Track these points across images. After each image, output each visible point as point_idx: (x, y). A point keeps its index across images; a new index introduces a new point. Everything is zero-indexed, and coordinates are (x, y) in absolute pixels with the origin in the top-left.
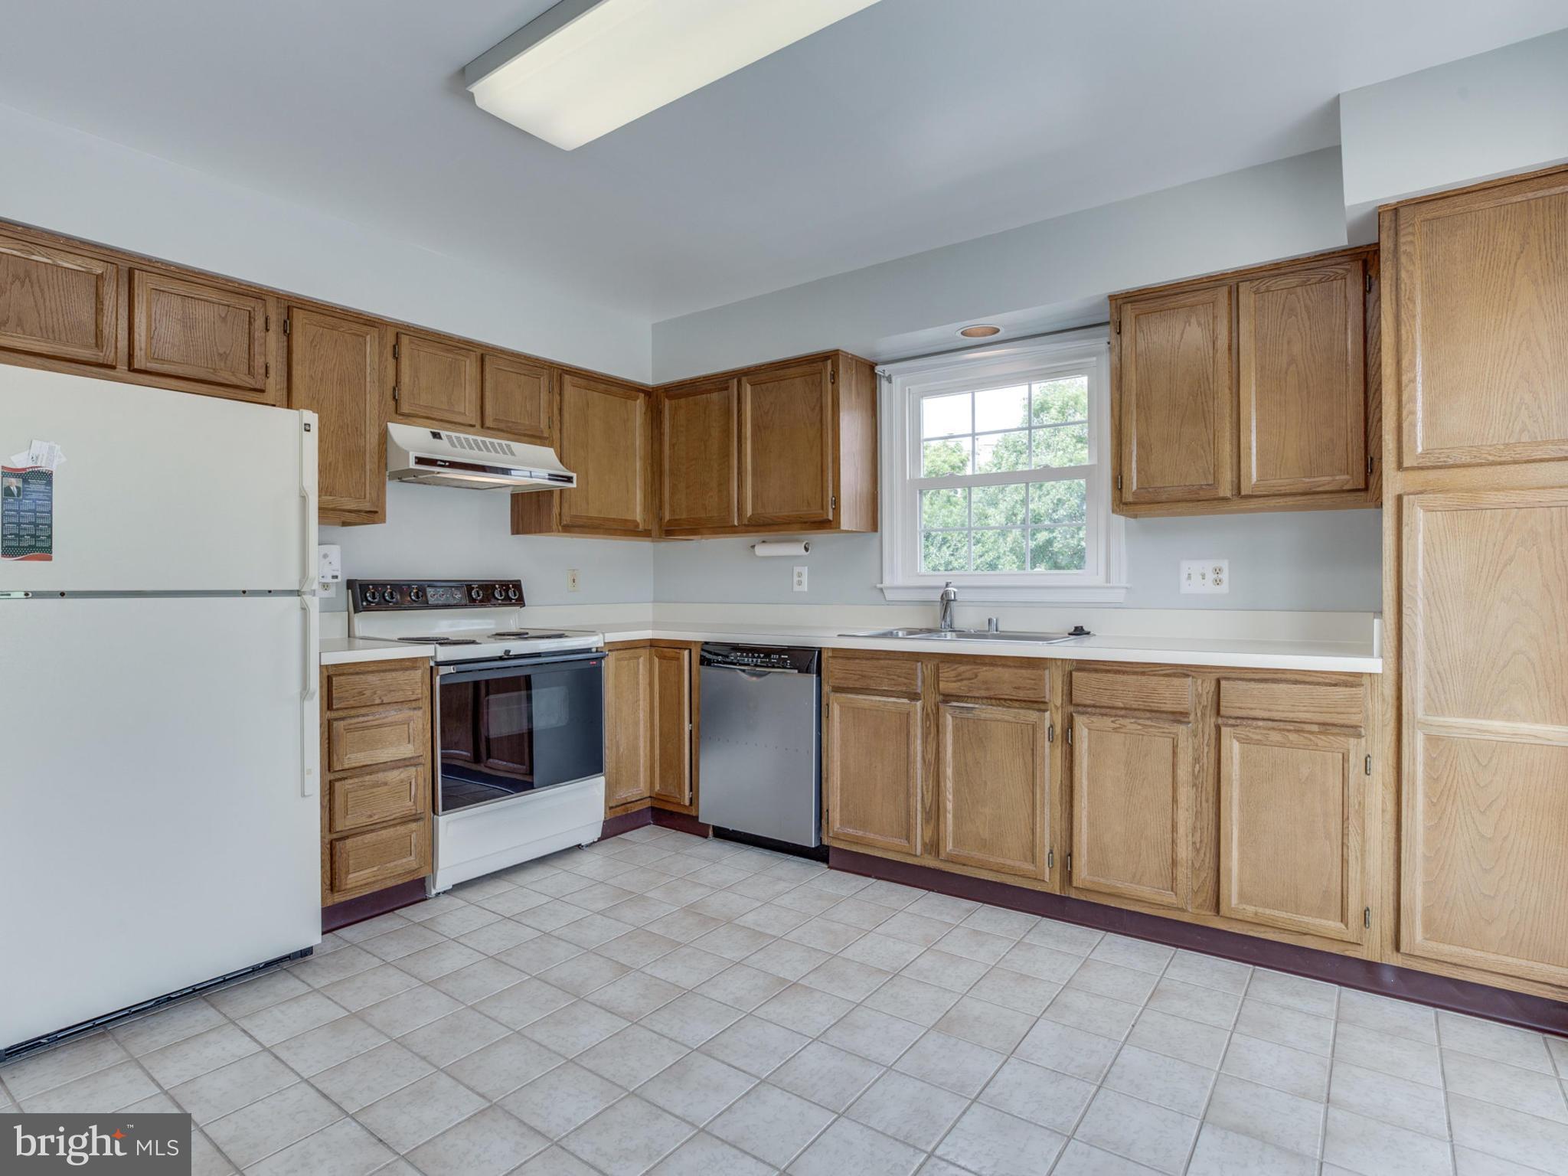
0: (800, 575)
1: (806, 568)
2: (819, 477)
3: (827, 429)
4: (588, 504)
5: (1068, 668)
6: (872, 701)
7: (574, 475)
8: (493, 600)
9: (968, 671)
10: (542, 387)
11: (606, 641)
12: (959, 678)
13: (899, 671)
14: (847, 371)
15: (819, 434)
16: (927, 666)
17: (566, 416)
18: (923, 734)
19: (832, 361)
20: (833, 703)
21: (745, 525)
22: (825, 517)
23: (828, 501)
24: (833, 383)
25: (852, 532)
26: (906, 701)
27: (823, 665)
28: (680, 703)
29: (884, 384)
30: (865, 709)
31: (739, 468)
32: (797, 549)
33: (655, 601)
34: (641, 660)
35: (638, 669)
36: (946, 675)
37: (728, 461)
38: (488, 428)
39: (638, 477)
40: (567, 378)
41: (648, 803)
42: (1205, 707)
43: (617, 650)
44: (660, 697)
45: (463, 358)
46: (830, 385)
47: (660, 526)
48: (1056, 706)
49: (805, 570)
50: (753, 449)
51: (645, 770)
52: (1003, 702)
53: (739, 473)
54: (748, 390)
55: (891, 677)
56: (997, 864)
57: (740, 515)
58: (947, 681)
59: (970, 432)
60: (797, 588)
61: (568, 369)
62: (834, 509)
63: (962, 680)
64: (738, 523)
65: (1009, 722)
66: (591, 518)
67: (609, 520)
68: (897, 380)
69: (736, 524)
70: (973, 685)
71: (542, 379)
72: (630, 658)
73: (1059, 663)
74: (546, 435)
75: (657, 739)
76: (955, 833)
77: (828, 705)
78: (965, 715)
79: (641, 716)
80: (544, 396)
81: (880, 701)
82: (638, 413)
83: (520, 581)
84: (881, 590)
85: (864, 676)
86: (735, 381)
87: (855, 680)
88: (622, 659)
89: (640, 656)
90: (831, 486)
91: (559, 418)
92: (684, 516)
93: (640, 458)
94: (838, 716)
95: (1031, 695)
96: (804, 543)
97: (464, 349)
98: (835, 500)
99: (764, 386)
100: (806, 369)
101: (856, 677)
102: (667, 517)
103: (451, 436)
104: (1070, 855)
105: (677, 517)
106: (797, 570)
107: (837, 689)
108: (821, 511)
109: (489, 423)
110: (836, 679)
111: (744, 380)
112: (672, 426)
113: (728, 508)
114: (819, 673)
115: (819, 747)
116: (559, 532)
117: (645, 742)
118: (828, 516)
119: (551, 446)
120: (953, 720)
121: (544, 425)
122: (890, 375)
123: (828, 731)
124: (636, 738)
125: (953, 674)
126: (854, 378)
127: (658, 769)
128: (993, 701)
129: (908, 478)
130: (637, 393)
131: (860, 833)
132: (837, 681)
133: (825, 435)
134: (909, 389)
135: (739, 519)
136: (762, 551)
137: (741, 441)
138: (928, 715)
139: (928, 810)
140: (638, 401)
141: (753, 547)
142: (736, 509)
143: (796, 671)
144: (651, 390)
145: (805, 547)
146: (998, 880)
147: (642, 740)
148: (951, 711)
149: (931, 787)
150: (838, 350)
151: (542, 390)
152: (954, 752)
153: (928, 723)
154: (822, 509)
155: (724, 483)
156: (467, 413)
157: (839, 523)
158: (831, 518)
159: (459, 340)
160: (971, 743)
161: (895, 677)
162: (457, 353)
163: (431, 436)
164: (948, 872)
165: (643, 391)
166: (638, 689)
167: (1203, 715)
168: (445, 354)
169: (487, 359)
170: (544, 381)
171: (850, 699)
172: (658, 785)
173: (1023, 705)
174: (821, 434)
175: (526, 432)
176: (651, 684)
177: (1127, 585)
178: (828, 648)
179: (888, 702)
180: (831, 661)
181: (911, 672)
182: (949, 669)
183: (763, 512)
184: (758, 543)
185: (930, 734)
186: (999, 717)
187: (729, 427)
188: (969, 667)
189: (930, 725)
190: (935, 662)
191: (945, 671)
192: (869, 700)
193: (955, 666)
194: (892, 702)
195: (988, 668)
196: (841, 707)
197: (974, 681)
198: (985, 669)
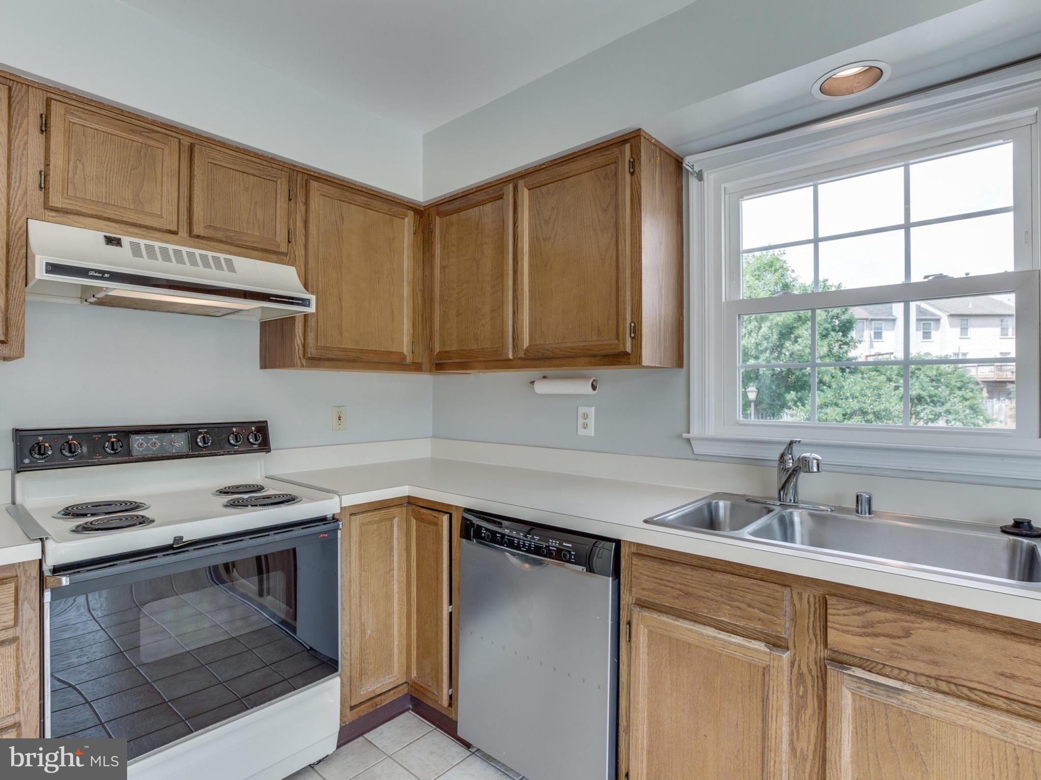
0: (585, 416)
1: (593, 408)
2: (614, 296)
3: (625, 235)
4: (341, 334)
6: (701, 634)
7: (313, 298)
8: (227, 446)
9: (887, 621)
10: (279, 191)
11: (343, 506)
12: (871, 630)
13: (750, 596)
14: (650, 160)
15: (614, 241)
16: (800, 594)
17: (312, 228)
18: (791, 704)
19: (631, 146)
20: (638, 624)
21: (521, 359)
22: (621, 349)
23: (624, 330)
24: (632, 174)
25: (655, 367)
26: (760, 646)
27: (623, 564)
28: (438, 579)
29: (693, 183)
30: (689, 644)
31: (515, 291)
32: (584, 388)
33: (433, 437)
34: (396, 521)
35: (392, 532)
36: (842, 619)
37: (502, 282)
38: (198, 237)
39: (405, 304)
40: (314, 184)
41: (404, 690)
43: (363, 512)
44: (418, 567)
45: (159, 145)
46: (628, 176)
47: (430, 360)
49: (592, 411)
50: (531, 265)
51: (400, 653)
52: (967, 693)
53: (515, 297)
54: (525, 195)
55: (736, 604)
57: (515, 346)
58: (844, 631)
59: (812, 237)
60: (581, 431)
61: (316, 174)
62: (633, 338)
63: (876, 635)
64: (513, 355)
65: (983, 734)
66: (345, 350)
67: (367, 351)
68: (710, 177)
69: (511, 357)
70: (901, 649)
71: (279, 182)
72: (380, 521)
74: (283, 249)
75: (414, 616)
77: (629, 623)
78: (881, 697)
79: (395, 587)
80: (282, 203)
81: (715, 638)
82: (406, 233)
83: (266, 421)
84: (688, 440)
85: (688, 594)
86: (511, 186)
87: (674, 597)
88: (370, 523)
89: (394, 517)
90: (629, 308)
91: (304, 232)
92: (454, 348)
93: (408, 283)
94: (646, 645)
96: (591, 380)
97: (157, 132)
98: (634, 327)
99: (544, 189)
100: (598, 159)
101: (676, 592)
102: (437, 349)
103: (139, 244)
105: (447, 349)
106: (582, 410)
107: (643, 605)
108: (616, 342)
109: (198, 230)
110: (644, 589)
111: (521, 183)
112: (444, 247)
113: (502, 337)
114: (616, 573)
115: (615, 682)
116: (302, 366)
117: (400, 618)
118: (625, 347)
119: (291, 263)
120: (854, 701)
121: (281, 236)
122: (701, 171)
123: (629, 666)
124: (389, 615)
125: (858, 620)
126: (657, 173)
127: (415, 652)
129: (724, 300)
130: (405, 211)
132: (644, 593)
133: (621, 241)
134: (725, 188)
135: (514, 352)
136: (542, 388)
137: (517, 257)
138: (801, 675)
140: (406, 220)
141: (532, 383)
142: (510, 340)
143: (584, 569)
144: (422, 209)
145: (592, 385)
147: (396, 616)
148: (853, 685)
150: (640, 129)
151: (279, 197)
152: (856, 755)
153: (802, 689)
154: (618, 338)
155: (498, 307)
156: (164, 216)
157: (640, 357)
158: (629, 350)
159: (155, 121)
161: (743, 606)
162: (148, 137)
163: (103, 241)
165: (410, 208)
166: (391, 556)
168: (131, 137)
169: (197, 149)
170: (282, 187)
171: (665, 623)
172: (415, 672)
173: (1020, 709)
174: (617, 242)
175: (256, 245)
176: (408, 549)
178: (630, 543)
179: (730, 643)
180: (635, 561)
181: (771, 602)
182: (846, 612)
183: (542, 343)
184: (539, 379)
185: (805, 707)
186: (961, 720)
187: (503, 243)
188: (890, 615)
189: (806, 691)
190: (818, 592)
191: (838, 614)
192: (696, 632)
193: (861, 609)
194: (735, 644)
195: (934, 624)
196: (650, 633)
197: (903, 641)
198: (926, 624)
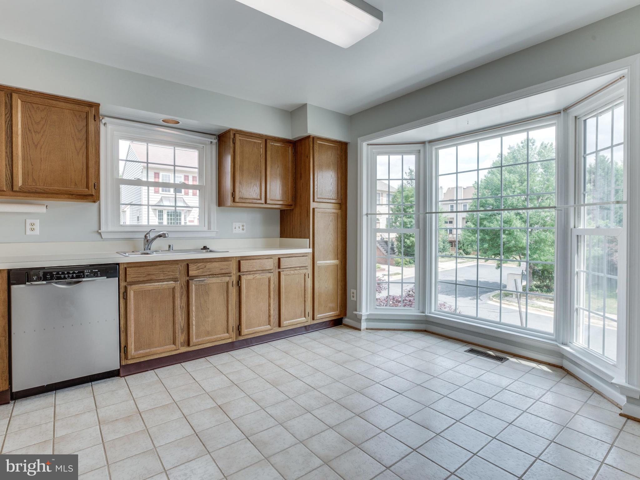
0: (33, 224)
5: (238, 260)
6: (154, 285)
9: (202, 265)
12: (198, 269)
13: (168, 269)
16: (181, 265)
18: (180, 295)
19: (95, 109)
20: (130, 291)
21: (15, 191)
22: (89, 193)
23: (92, 185)
24: (95, 121)
26: (172, 282)
27: (121, 272)
29: (102, 126)
30: (150, 290)
36: (192, 268)
42: (275, 267)
48: (234, 274)
52: (214, 276)
54: (19, 103)
55: (165, 273)
56: (215, 338)
58: (192, 271)
62: (95, 189)
63: (199, 269)
64: (7, 189)
65: (219, 283)
69: (5, 189)
70: (204, 271)
73: (235, 258)
76: (196, 333)
77: (125, 292)
78: (201, 283)
81: (159, 285)
84: (100, 233)
85: (149, 275)
87: (144, 277)
95: (227, 271)
100: (74, 107)
101: (144, 275)
104: (240, 325)
106: (29, 221)
107: (132, 283)
111: (15, 95)
114: (118, 276)
118: (92, 193)
120: (195, 287)
122: (106, 123)
123: (125, 306)
125: (195, 267)
128: (211, 276)
131: (148, 350)
133: (90, 147)
135: (7, 187)
138: (182, 286)
139: (182, 328)
142: (5, 180)
143: (106, 277)
145: (46, 208)
146: (213, 345)
148: (195, 283)
149: (183, 317)
152: (196, 300)
154: (87, 189)
157: (99, 197)
158: (94, 194)
160: (203, 294)
161: (167, 272)
164: (192, 351)
167: (275, 269)
173: (222, 275)
177: (216, 230)
178: (124, 263)
179: (164, 285)
181: (173, 269)
182: (193, 265)
185: (183, 295)
186: (215, 281)
188: (202, 264)
189: (183, 291)
190: (185, 263)
191: (192, 267)
192: (152, 285)
193: (196, 264)
194: (165, 284)
195: (210, 263)
196: (134, 292)
197: (205, 269)
198: (209, 263)
